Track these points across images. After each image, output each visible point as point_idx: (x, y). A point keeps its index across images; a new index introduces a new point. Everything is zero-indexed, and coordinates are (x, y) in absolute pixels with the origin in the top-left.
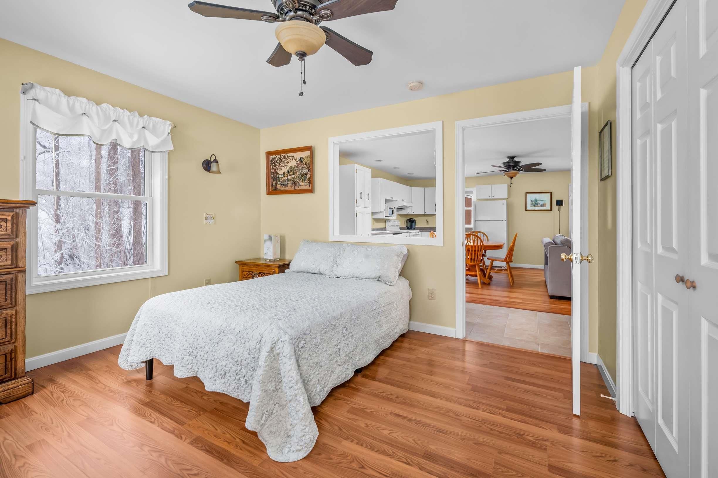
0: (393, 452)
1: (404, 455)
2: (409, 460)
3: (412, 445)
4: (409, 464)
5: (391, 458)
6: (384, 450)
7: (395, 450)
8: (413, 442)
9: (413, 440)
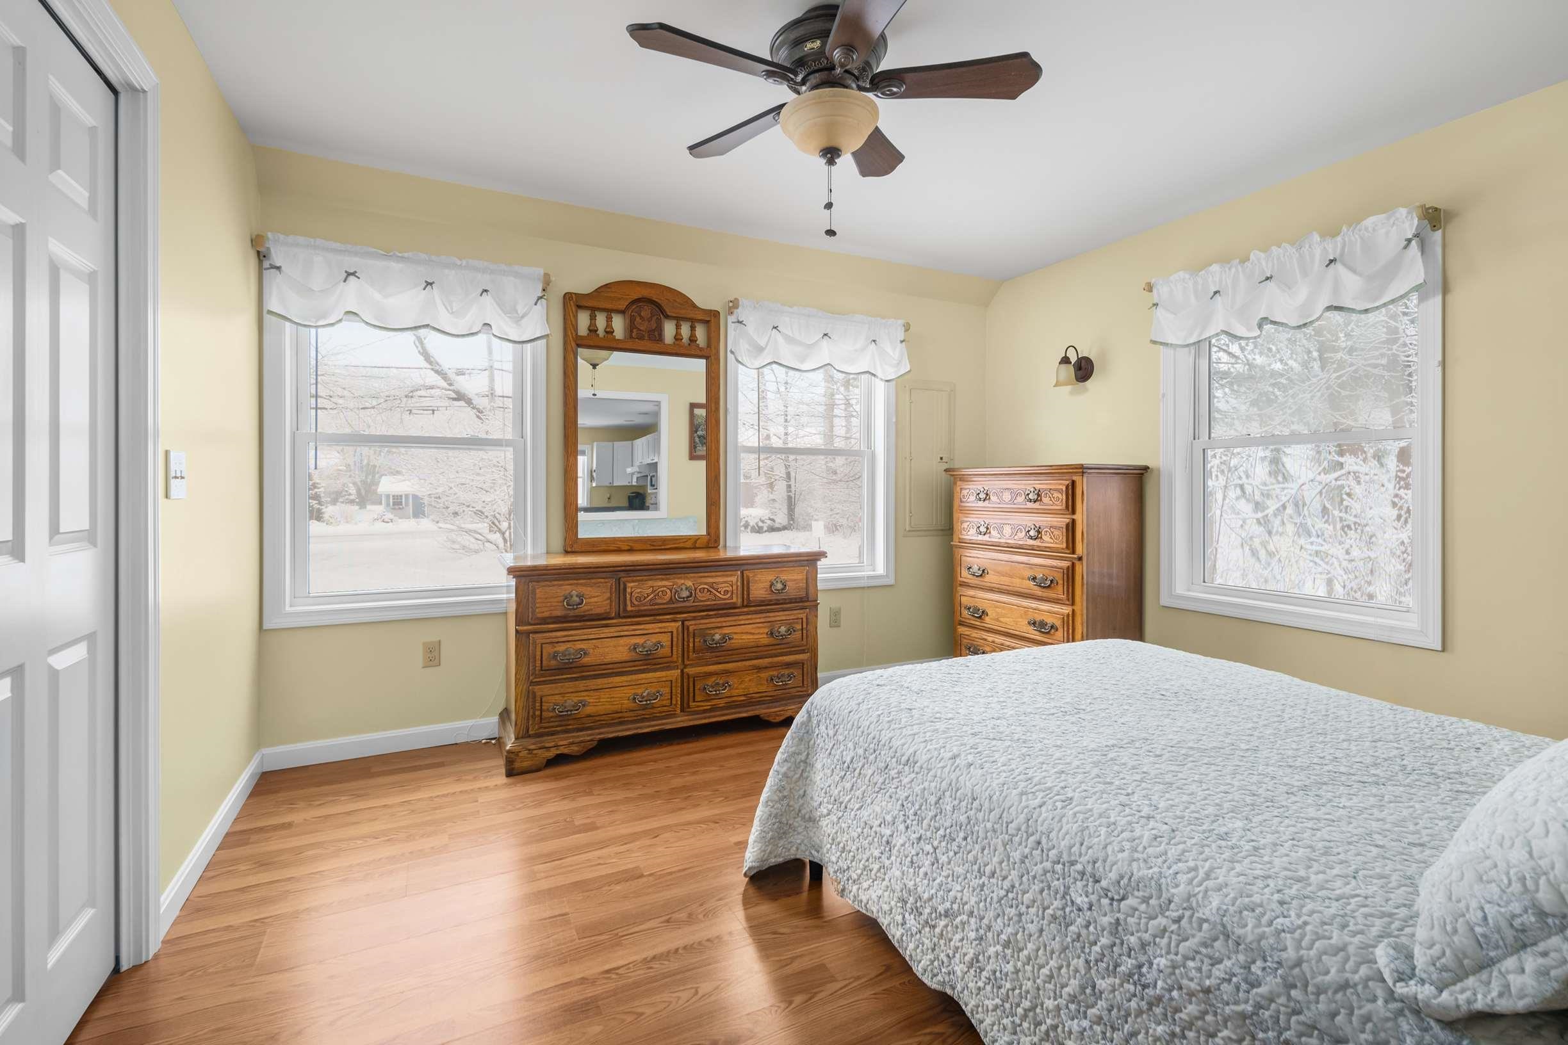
0: (651, 968)
1: (630, 977)
2: (614, 976)
3: (637, 1003)
4: (608, 972)
5: (645, 959)
6: (669, 961)
7: (652, 973)
8: (640, 1010)
9: (642, 1014)
